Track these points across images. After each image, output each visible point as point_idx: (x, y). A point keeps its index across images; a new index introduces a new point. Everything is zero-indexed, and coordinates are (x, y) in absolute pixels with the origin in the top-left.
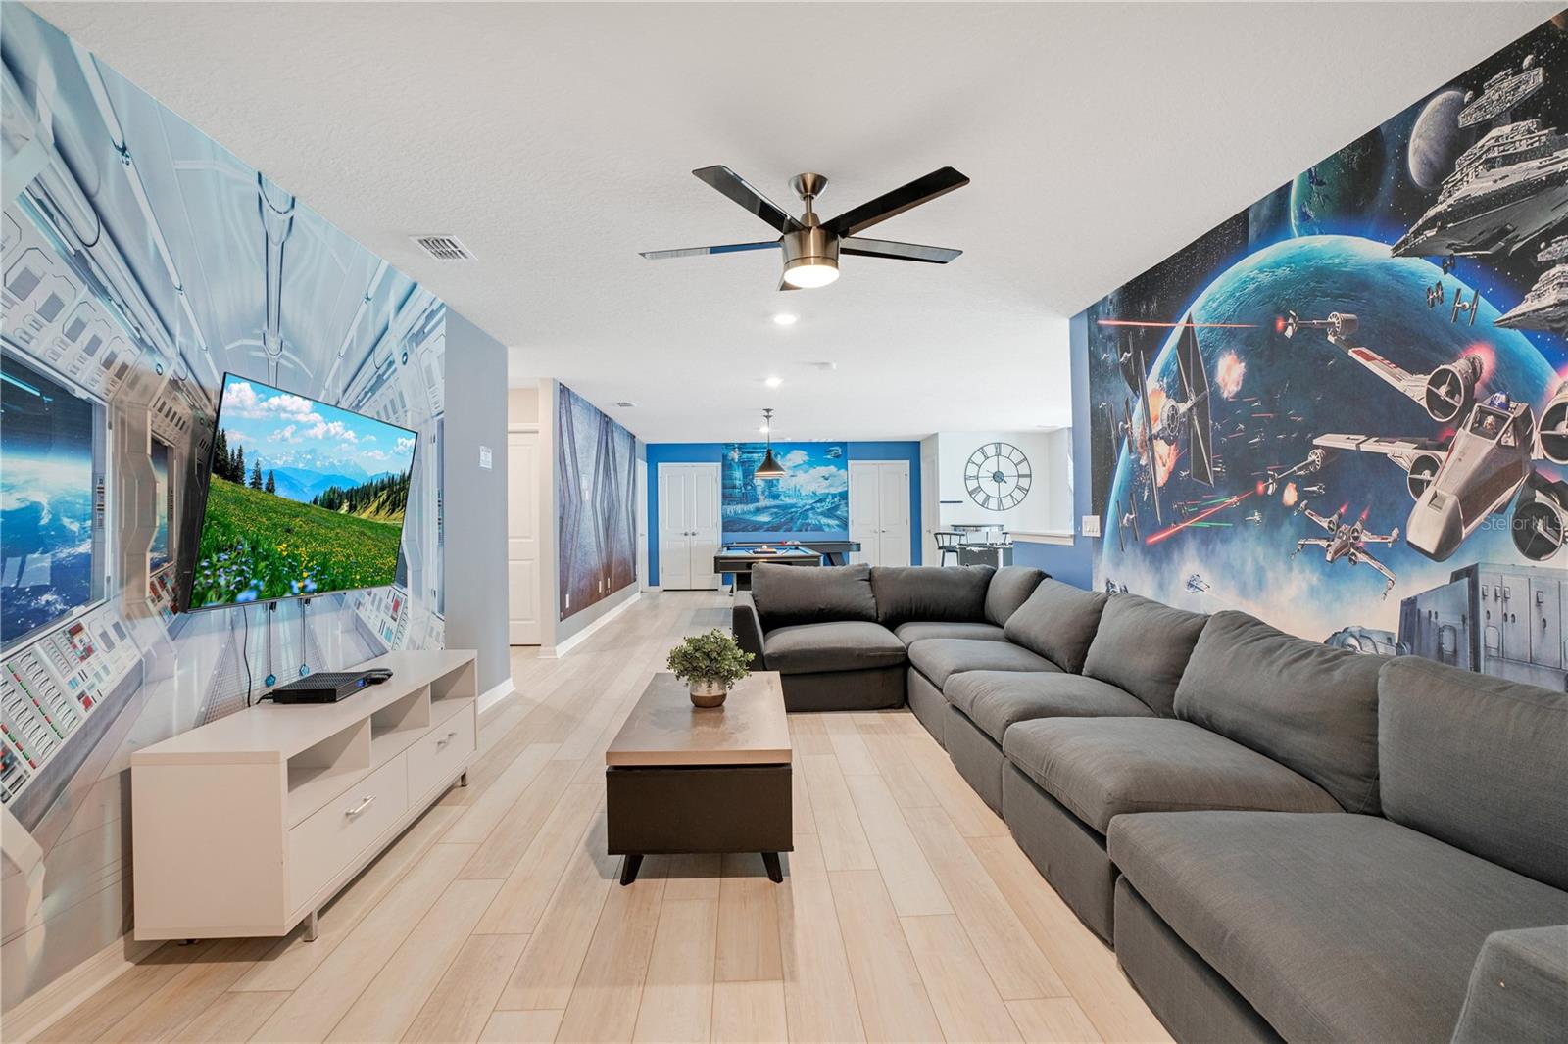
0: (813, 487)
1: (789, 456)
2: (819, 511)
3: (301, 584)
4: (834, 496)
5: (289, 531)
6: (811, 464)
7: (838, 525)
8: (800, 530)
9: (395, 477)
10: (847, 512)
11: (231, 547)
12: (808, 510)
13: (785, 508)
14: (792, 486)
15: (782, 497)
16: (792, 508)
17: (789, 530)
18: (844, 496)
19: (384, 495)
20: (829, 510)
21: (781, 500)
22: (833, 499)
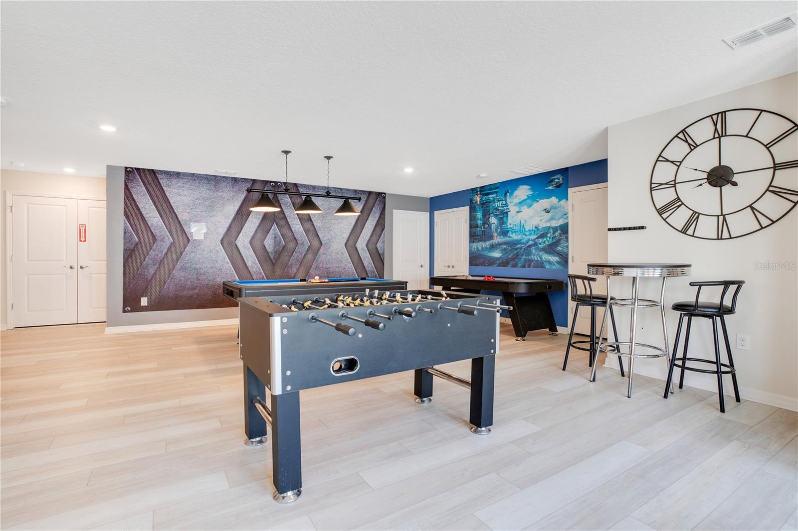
1: (516, 193)
2: (541, 246)
4: (555, 229)
6: (534, 198)
7: (558, 262)
8: (524, 267)
10: (567, 247)
12: (530, 246)
13: (512, 244)
15: (510, 234)
16: (516, 244)
17: (515, 266)
18: (564, 229)
20: (550, 245)
21: (509, 237)
22: (554, 233)
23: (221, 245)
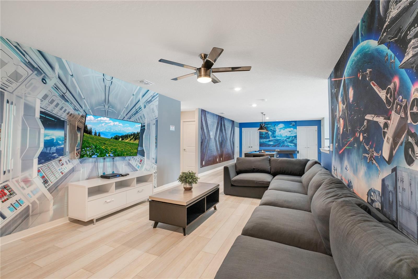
0: (286, 134)
1: (279, 126)
2: (288, 141)
3: (109, 155)
4: (292, 137)
5: (105, 144)
6: (285, 128)
7: (293, 146)
8: (282, 147)
9: (135, 133)
10: (297, 141)
11: (90, 147)
12: (284, 141)
13: (277, 140)
14: (279, 134)
15: (276, 137)
16: (279, 140)
17: (279, 146)
18: (296, 137)
19: (132, 137)
20: (291, 141)
21: (276, 138)
22: (292, 138)
23: (214, 139)
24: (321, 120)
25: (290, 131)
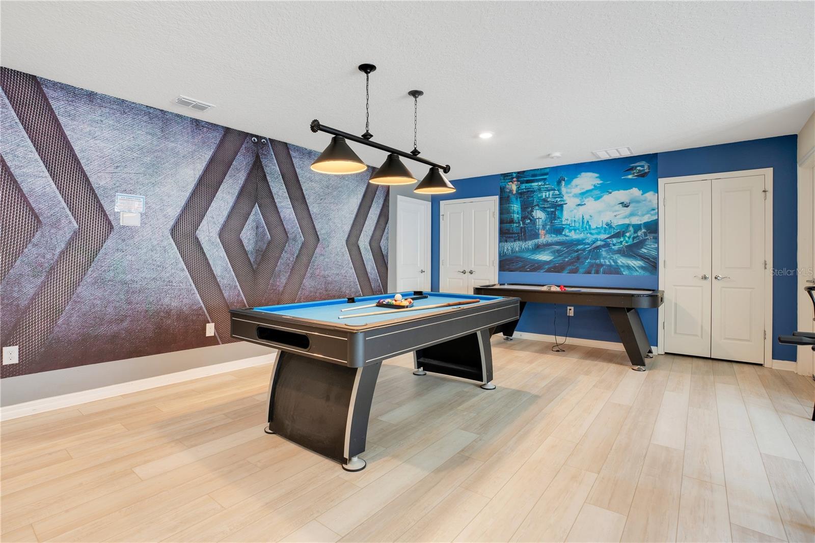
0: (607, 217)
1: (576, 181)
2: (616, 248)
4: (637, 228)
6: (604, 189)
7: (642, 268)
8: (589, 272)
10: (657, 249)
12: (598, 248)
13: (570, 245)
14: (578, 217)
15: (566, 232)
16: (577, 245)
17: (575, 271)
18: (653, 228)
20: (630, 247)
21: (565, 235)
22: (635, 232)
23: (170, 237)
24: (794, 137)
25: (626, 201)
